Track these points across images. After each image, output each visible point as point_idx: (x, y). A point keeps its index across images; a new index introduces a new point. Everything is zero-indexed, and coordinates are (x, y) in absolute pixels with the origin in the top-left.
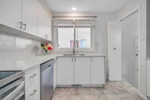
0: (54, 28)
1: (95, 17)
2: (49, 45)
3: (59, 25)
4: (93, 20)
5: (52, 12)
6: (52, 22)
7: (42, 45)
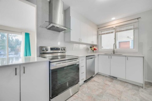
0: (99, 36)
1: (138, 19)
2: (95, 47)
3: (103, 33)
4: (136, 22)
5: (98, 25)
6: (98, 32)
7: (91, 47)
